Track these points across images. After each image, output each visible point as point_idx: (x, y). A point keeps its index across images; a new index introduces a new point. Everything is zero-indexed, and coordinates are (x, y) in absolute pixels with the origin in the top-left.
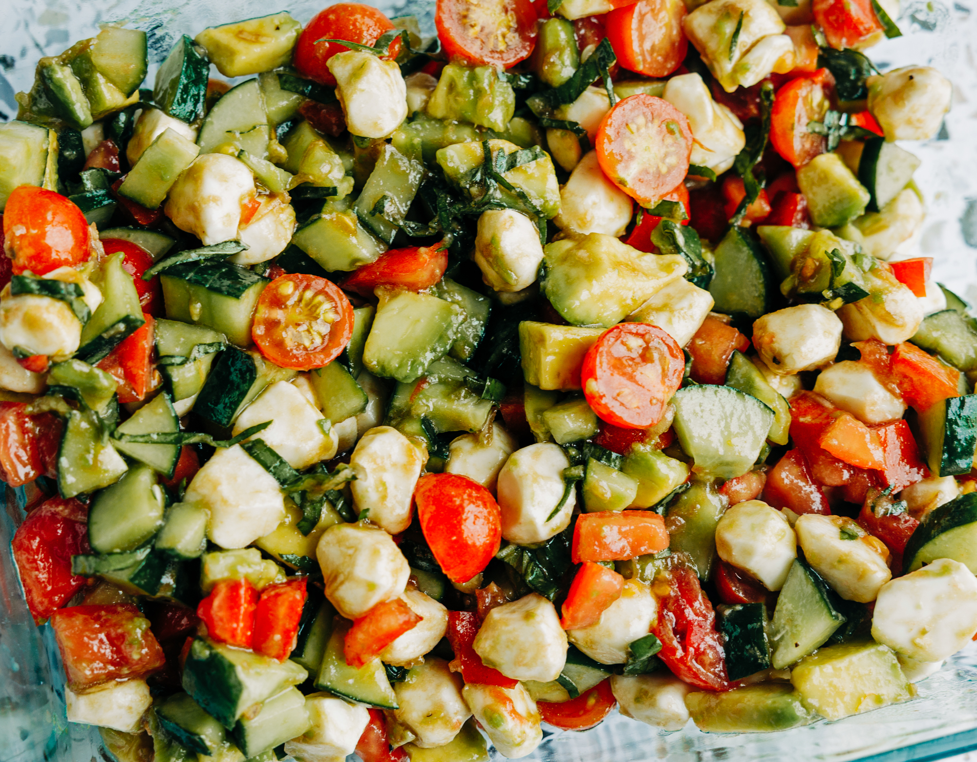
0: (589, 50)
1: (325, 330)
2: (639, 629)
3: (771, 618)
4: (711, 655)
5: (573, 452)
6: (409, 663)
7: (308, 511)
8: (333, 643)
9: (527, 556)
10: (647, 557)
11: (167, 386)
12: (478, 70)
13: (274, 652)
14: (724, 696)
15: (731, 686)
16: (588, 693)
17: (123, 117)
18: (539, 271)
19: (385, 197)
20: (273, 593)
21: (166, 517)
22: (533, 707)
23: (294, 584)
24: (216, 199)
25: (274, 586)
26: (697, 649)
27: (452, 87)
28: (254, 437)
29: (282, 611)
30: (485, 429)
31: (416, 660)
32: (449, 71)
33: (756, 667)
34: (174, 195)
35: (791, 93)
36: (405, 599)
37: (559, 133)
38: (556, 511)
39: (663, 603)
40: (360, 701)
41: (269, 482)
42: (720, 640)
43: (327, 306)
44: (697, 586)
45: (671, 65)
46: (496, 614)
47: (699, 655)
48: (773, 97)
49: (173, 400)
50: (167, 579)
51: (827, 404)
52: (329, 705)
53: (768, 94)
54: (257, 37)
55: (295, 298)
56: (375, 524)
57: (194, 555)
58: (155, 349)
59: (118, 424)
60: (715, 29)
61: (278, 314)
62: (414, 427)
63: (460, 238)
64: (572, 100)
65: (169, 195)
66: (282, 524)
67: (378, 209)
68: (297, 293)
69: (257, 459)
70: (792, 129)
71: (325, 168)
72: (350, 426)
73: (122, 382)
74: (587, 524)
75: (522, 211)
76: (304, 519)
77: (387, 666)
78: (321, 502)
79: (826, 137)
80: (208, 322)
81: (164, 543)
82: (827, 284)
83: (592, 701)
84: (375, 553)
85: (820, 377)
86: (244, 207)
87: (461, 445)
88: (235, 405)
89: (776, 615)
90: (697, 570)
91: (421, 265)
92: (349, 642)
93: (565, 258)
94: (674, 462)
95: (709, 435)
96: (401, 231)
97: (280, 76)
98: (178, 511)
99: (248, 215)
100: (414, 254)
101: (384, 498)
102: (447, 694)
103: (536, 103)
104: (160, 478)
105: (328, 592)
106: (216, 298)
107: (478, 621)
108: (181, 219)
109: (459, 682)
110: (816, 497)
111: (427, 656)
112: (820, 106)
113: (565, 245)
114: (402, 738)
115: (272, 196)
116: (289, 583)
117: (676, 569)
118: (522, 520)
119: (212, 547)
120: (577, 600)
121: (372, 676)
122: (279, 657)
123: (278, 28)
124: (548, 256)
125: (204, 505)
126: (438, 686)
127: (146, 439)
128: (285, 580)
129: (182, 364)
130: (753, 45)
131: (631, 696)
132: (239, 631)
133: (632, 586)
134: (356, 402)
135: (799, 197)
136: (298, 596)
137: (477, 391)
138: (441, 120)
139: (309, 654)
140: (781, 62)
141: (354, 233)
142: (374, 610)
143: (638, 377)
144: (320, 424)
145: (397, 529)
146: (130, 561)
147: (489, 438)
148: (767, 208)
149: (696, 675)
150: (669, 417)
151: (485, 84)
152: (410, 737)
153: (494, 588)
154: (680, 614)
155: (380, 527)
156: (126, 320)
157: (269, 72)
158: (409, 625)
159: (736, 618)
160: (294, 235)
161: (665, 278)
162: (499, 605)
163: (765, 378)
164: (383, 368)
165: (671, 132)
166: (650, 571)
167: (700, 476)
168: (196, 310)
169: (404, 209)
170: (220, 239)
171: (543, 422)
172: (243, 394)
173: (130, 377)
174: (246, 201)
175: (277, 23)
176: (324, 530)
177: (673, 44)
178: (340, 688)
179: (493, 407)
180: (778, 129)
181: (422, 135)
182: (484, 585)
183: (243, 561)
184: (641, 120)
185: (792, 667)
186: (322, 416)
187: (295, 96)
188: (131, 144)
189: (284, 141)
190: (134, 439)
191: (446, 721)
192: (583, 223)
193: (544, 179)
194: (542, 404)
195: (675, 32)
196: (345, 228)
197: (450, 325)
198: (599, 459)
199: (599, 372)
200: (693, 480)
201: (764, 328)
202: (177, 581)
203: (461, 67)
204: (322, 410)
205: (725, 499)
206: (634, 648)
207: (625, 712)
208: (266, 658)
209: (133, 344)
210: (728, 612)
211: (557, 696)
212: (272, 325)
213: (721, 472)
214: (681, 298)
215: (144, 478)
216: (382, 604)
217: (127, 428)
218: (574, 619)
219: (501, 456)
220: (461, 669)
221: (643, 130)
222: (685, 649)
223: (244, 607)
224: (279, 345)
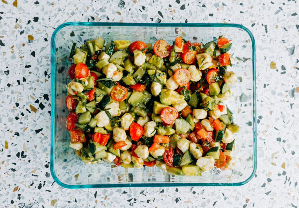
0: (178, 57)
1: (123, 96)
2: (161, 154)
3: (182, 158)
4: (171, 161)
5: (158, 124)
6: (124, 150)
7: (113, 124)
8: (112, 145)
9: (146, 138)
10: (165, 144)
11: (95, 99)
12: (158, 58)
13: (103, 145)
14: (172, 168)
15: (173, 166)
16: (152, 162)
17: (99, 52)
18: (160, 93)
19: (138, 75)
20: (104, 136)
21: (90, 120)
22: (143, 162)
23: (108, 135)
24: (110, 71)
25: (105, 135)
26: (169, 160)
27: (153, 59)
28: (107, 110)
29: (105, 139)
30: (145, 116)
31: (125, 150)
32: (154, 56)
33: (177, 165)
34: (104, 68)
35: (210, 72)
36: (125, 141)
37: (170, 70)
38: (152, 133)
39: (166, 151)
40: (115, 155)
41: (108, 118)
42: (173, 159)
43: (124, 92)
44: (172, 150)
45: (192, 62)
46: (139, 147)
47: (169, 161)
48: (208, 72)
49: (96, 102)
50: (89, 130)
51: (202, 126)
52: (110, 154)
53: (207, 71)
54: (123, 43)
55: (119, 89)
56: (123, 128)
57: (93, 127)
58: (95, 93)
59: (86, 104)
60: (200, 59)
61: (115, 92)
62: (133, 114)
63: (149, 84)
64: (173, 65)
65: (103, 68)
66: (109, 125)
67: (136, 77)
68: (120, 89)
69: (107, 114)
70: (209, 78)
71: (129, 69)
72: (124, 111)
73: (89, 97)
74: (156, 136)
75: (159, 83)
76: (112, 125)
77: (120, 150)
78: (115, 123)
79: (216, 80)
80: (104, 90)
81: (89, 125)
82: (206, 107)
83: (152, 163)
84: (121, 133)
85: (202, 121)
86: (114, 73)
87: (141, 118)
88: (105, 104)
89: (183, 157)
90: (173, 147)
91: (141, 89)
92: (114, 146)
93: (165, 92)
94: (173, 130)
95: (180, 127)
96: (139, 81)
97: (126, 50)
98: (93, 120)
99: (115, 74)
100: (140, 86)
101: (125, 125)
102: (129, 157)
103: (167, 64)
104: (91, 114)
105: (113, 137)
106: (106, 87)
107: (136, 147)
108: (104, 72)
109: (131, 155)
110: (196, 140)
111: (127, 150)
112: (216, 75)
113: (165, 90)
114: (121, 161)
115: (119, 71)
116: (108, 134)
117: (170, 146)
118: (146, 133)
119: (97, 126)
120: (152, 148)
121: (117, 151)
122: (103, 146)
123: (127, 43)
124: (162, 91)
125: (97, 120)
126: (128, 155)
127: (90, 107)
128: (107, 134)
129: (99, 96)
130: (205, 63)
131: (158, 164)
132: (98, 141)
133: (162, 147)
134: (125, 108)
135: (208, 89)
136: (108, 137)
137: (145, 110)
138: (151, 64)
139: (108, 146)
140: (210, 67)
141: (132, 80)
142: (119, 142)
143: (169, 116)
144: (118, 110)
145: (126, 130)
146: (83, 126)
147: (145, 118)
148: (203, 90)
149: (168, 164)
150: (174, 122)
151: (159, 60)
152: (122, 162)
153: (140, 142)
154: (168, 154)
155: (124, 129)
156: (91, 88)
157: (125, 49)
158: (124, 146)
159: (177, 156)
160: (122, 78)
161: (180, 99)
162: (140, 145)
163: (193, 119)
164: (131, 103)
165: (187, 75)
166: (165, 146)
167: (177, 133)
168: (103, 88)
169: (140, 78)
170: (109, 77)
171: (154, 119)
172: (107, 103)
173: (90, 97)
174: (115, 72)
175: (127, 42)
176: (115, 127)
177: (193, 59)
178: (112, 152)
179: (147, 114)
180: (207, 77)
181: (147, 66)
182: (139, 141)
183: (101, 130)
184: (182, 73)
185: (183, 166)
186: (119, 109)
187: (128, 54)
188: (99, 56)
189: (124, 61)
190: (88, 107)
191: (128, 161)
192: (170, 87)
193: (164, 79)
194: (155, 116)
195: (194, 57)
196: (130, 79)
197: (143, 99)
198: (161, 126)
199: (163, 114)
200: (176, 133)
201: (194, 111)
202: (90, 130)
203: (156, 56)
204: (120, 108)
205: (180, 137)
206: (159, 157)
207: (157, 166)
208: (101, 145)
209: (92, 92)
210: (176, 155)
211: (147, 161)
212: (114, 93)
213: (181, 133)
214: (182, 103)
215: (89, 113)
216: (121, 141)
217: (88, 105)
218: (150, 151)
219: (146, 122)
220: (132, 153)
221: (182, 74)
222: (167, 159)
223: (99, 137)
224: (115, 97)
